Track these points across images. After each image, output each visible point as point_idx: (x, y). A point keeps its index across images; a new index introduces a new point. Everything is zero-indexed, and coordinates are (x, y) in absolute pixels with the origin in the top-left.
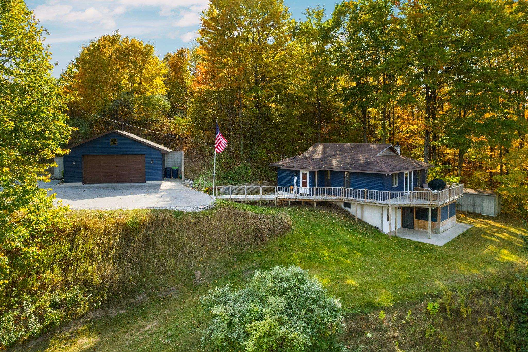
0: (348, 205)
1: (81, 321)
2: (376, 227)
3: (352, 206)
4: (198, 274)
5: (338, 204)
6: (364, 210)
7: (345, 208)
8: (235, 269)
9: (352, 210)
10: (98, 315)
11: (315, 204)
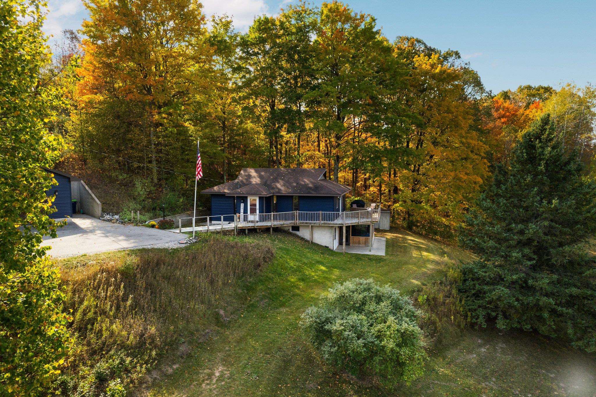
0: (296, 228)
1: (144, 386)
2: (326, 247)
3: (300, 229)
4: (222, 312)
5: (286, 229)
6: (314, 232)
7: (294, 232)
8: (250, 301)
9: (300, 233)
10: (155, 376)
11: (271, 229)
